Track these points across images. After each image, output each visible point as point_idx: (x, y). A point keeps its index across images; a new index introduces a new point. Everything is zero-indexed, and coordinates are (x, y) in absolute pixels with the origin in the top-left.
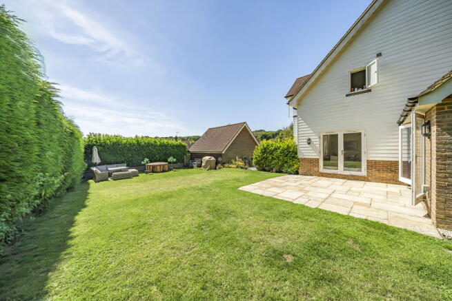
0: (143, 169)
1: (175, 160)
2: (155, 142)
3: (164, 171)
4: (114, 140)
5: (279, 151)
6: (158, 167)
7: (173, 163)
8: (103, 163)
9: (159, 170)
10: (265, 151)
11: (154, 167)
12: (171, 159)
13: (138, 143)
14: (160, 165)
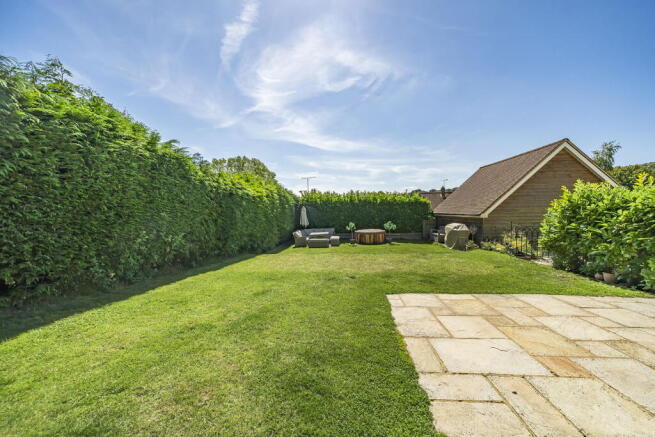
0: (347, 237)
1: (394, 227)
2: (375, 199)
3: (375, 243)
4: (325, 198)
5: (623, 214)
6: (367, 236)
7: (392, 231)
8: (312, 226)
9: (368, 241)
10: (573, 212)
11: (362, 235)
12: (389, 225)
13: (351, 200)
14: (370, 234)
